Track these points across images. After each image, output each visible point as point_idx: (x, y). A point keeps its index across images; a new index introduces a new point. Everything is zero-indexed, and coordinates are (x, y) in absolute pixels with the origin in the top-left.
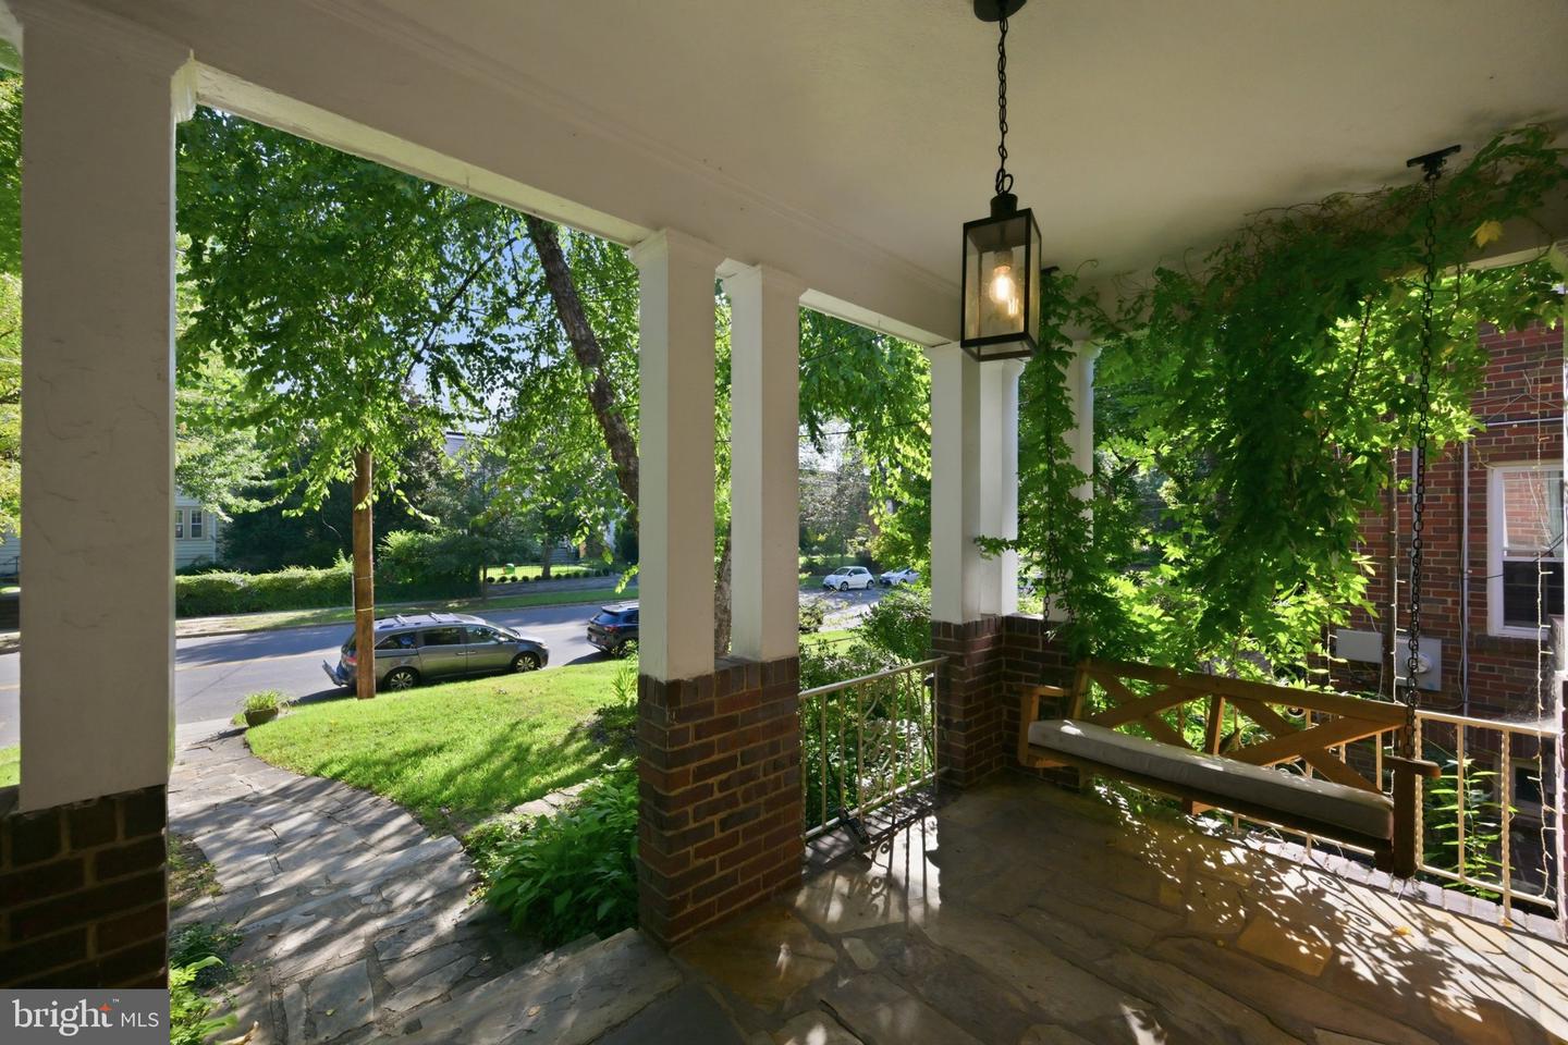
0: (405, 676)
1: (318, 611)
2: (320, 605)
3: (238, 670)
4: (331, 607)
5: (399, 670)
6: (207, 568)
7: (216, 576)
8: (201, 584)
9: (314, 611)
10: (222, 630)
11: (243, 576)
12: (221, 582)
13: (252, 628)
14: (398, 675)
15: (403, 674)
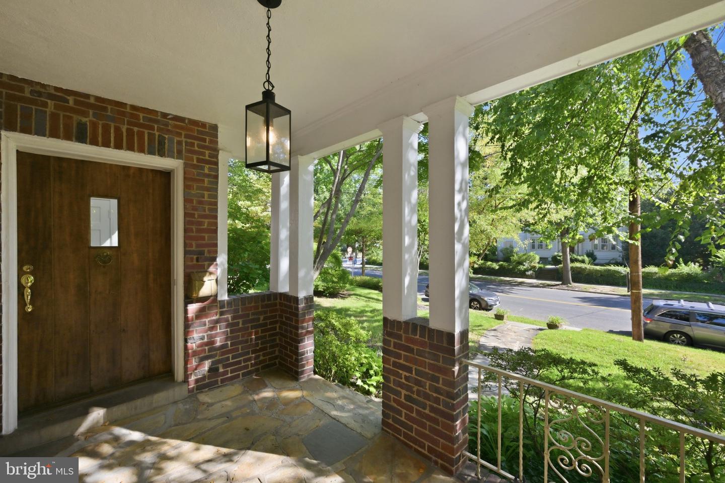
0: (680, 337)
1: (663, 291)
2: (666, 288)
3: (604, 310)
4: (673, 290)
5: (677, 332)
6: (609, 264)
7: (612, 268)
8: (605, 271)
9: (661, 291)
10: (610, 293)
11: (625, 269)
12: (615, 271)
13: (623, 294)
14: (675, 335)
15: (679, 335)
